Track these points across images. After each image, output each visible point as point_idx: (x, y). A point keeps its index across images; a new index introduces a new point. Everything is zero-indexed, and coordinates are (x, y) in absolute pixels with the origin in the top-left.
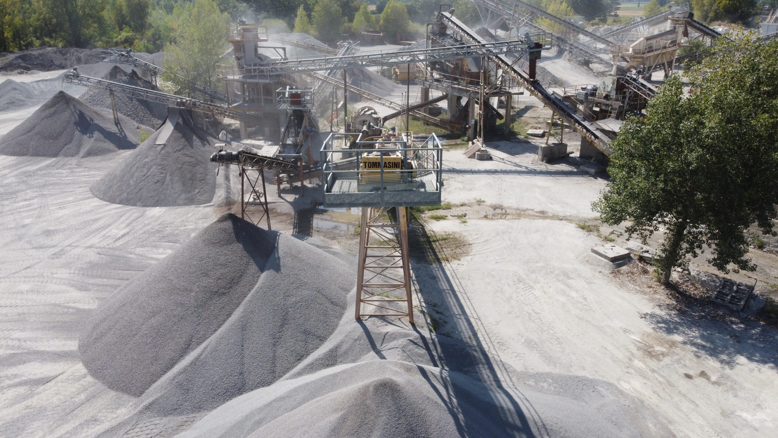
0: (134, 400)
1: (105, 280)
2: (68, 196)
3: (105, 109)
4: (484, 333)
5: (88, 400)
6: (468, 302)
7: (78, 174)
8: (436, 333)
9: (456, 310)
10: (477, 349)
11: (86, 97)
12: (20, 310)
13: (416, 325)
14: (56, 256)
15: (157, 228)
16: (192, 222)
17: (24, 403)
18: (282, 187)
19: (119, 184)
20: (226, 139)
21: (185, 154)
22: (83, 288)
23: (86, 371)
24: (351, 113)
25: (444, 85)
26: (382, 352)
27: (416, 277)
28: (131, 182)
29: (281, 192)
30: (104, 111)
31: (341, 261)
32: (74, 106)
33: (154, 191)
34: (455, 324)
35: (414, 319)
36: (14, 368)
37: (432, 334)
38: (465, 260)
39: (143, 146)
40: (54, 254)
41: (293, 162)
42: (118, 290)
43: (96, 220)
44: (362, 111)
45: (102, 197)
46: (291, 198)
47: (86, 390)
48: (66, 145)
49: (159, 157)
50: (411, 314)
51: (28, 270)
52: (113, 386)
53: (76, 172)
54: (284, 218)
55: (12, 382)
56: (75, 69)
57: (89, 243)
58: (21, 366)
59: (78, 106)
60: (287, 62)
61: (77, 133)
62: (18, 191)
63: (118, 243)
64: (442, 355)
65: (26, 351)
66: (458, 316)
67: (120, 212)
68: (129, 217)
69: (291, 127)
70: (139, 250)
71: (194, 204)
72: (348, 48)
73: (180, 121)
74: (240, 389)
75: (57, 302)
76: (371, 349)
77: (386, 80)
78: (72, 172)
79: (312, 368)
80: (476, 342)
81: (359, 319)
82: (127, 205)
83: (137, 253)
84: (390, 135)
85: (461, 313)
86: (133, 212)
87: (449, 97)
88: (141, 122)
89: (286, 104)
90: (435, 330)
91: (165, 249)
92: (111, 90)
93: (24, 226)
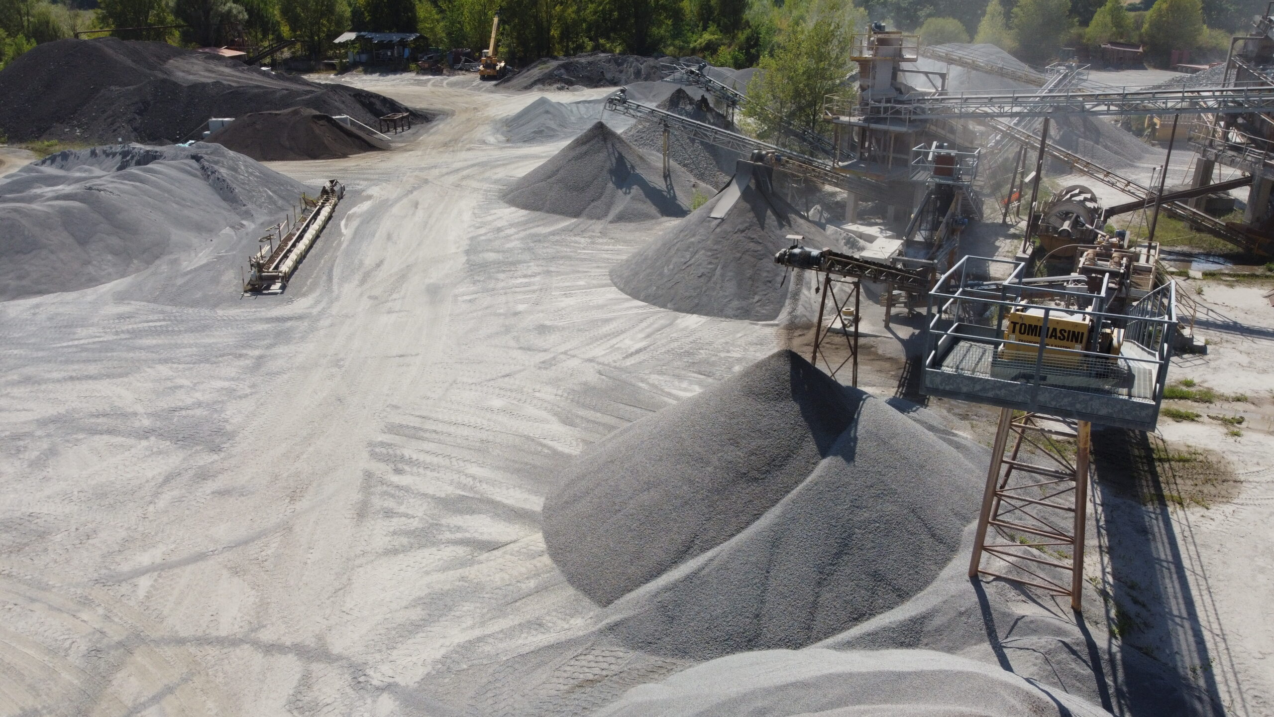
0: (597, 610)
1: (599, 415)
2: (580, 278)
3: (655, 153)
4: (1227, 668)
5: (537, 591)
6: (1206, 597)
7: (599, 247)
8: (1123, 642)
9: (1176, 607)
10: (1205, 698)
11: (633, 132)
12: (484, 435)
13: (1085, 615)
14: (546, 365)
15: (687, 348)
16: (739, 346)
17: (460, 571)
18: (894, 311)
19: (648, 271)
20: (820, 219)
21: (749, 238)
22: (567, 420)
23: (545, 546)
24: (1047, 193)
25: (1249, 158)
26: (1005, 650)
27: (1106, 521)
28: (666, 271)
29: (890, 319)
30: (653, 155)
31: (967, 462)
32: (613, 145)
33: (694, 289)
34: (1169, 634)
35: (1083, 603)
36: (459, 517)
37: (1114, 641)
38: (1219, 512)
39: (695, 215)
40: (543, 362)
41: (919, 273)
42: (613, 434)
43: (607, 321)
44: (1067, 193)
45: (622, 286)
46: (905, 332)
47: (539, 575)
48: (592, 201)
49: (712, 237)
50: (1077, 593)
51: (507, 379)
52: (574, 579)
53: (597, 244)
54: (887, 365)
55: (453, 537)
56: (623, 91)
57: (590, 355)
58: (468, 517)
59: (618, 145)
60: (943, 99)
61: (611, 185)
62: (520, 262)
63: (629, 362)
64: (1125, 689)
65: (478, 496)
66: (1178, 620)
67: (642, 314)
68: (652, 324)
69: (928, 212)
70: (654, 378)
71: (748, 319)
72: (1065, 76)
73: (753, 185)
74: (750, 641)
75: (531, 435)
76: (986, 638)
77: (1129, 138)
78: (593, 243)
79: (873, 642)
80: (1206, 682)
81: (975, 577)
82: (654, 304)
83: (651, 381)
84: (1113, 245)
85: (1185, 615)
86: (660, 316)
87: (1255, 182)
88: (701, 177)
89: (928, 172)
90: (1121, 635)
91: (691, 383)
92: (666, 125)
93: (516, 314)
